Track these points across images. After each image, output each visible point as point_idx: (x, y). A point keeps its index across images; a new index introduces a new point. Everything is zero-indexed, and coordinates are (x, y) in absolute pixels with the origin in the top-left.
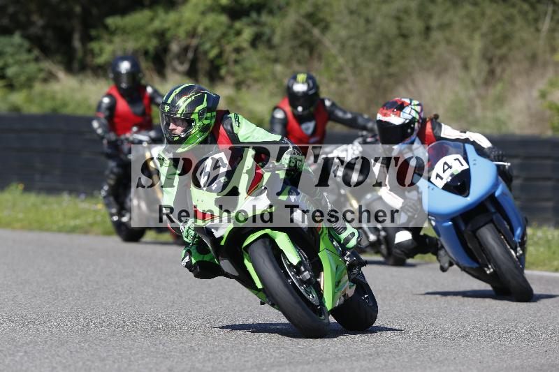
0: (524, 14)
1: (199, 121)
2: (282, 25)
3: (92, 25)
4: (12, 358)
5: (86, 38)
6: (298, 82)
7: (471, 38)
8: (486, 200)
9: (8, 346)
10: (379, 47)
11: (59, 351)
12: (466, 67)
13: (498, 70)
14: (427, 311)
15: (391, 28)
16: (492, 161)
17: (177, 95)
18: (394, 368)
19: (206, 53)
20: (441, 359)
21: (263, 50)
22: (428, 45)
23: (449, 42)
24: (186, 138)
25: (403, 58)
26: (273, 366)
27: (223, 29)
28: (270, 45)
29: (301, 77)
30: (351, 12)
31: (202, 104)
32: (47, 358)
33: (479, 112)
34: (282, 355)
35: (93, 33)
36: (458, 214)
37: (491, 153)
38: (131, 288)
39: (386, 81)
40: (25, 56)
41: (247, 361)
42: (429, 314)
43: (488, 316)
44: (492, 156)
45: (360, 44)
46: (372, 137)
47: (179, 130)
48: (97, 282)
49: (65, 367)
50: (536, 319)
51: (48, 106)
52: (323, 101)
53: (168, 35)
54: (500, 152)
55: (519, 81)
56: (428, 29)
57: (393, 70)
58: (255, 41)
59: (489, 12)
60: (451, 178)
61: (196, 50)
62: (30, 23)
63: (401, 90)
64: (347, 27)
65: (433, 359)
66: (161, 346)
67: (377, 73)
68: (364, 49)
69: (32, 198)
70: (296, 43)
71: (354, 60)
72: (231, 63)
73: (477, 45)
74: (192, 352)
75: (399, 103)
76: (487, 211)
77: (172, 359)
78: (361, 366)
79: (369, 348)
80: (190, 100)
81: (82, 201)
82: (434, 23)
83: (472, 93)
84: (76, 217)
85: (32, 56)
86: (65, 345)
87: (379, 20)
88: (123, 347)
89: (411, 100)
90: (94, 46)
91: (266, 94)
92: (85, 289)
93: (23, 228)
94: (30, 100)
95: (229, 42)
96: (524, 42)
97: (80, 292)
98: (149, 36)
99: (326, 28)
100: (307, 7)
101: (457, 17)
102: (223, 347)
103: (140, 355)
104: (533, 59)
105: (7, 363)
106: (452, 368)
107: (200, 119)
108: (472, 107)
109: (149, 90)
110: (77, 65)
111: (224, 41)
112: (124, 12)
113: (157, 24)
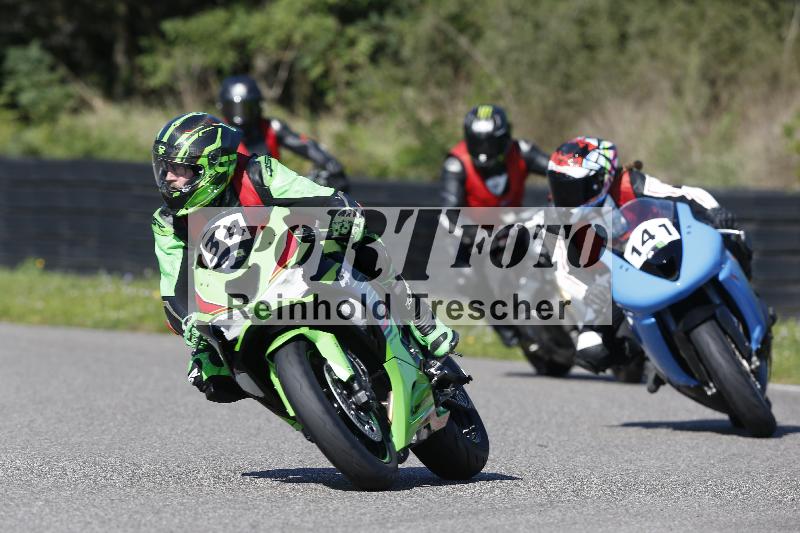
0: (761, 15)
1: (210, 168)
2: (414, 31)
3: (142, 31)
4: (28, 509)
5: (135, 50)
6: (479, 119)
7: (685, 49)
10: (553, 63)
12: (678, 91)
13: (724, 96)
14: (622, 441)
15: (570, 35)
16: (716, 228)
17: (178, 129)
18: (576, 523)
19: (305, 71)
21: (387, 68)
22: (623, 60)
23: (653, 55)
24: (190, 193)
25: (588, 78)
27: (330, 37)
28: (397, 60)
29: (485, 111)
30: (514, 13)
31: (214, 142)
32: (77, 509)
33: (696, 157)
35: (144, 42)
36: (665, 306)
37: (716, 215)
39: (564, 112)
40: (44, 76)
42: (624, 447)
43: (710, 450)
44: (717, 221)
45: (525, 58)
47: (180, 182)
48: (149, 400)
49: (104, 522)
50: (779, 453)
51: (79, 148)
53: (252, 46)
54: (730, 215)
55: (754, 113)
56: (623, 39)
57: (574, 95)
58: (376, 54)
59: (711, 12)
60: (652, 253)
61: (291, 67)
62: (54, 29)
63: (585, 125)
64: (507, 34)
67: (550, 100)
68: (532, 65)
69: (56, 280)
70: (434, 57)
71: (518, 81)
72: (342, 87)
73: (694, 60)
75: (581, 146)
76: (707, 301)
77: (256, 511)
78: (528, 521)
80: (196, 136)
81: (128, 285)
82: (632, 28)
83: (687, 129)
84: (119, 307)
85: (55, 76)
87: (553, 24)
89: (599, 141)
90: (146, 61)
91: (391, 131)
92: (132, 410)
94: (53, 139)
95: (338, 56)
96: (760, 56)
97: (125, 414)
98: (224, 47)
99: (477, 36)
100: (451, 6)
101: (665, 21)
103: (210, 506)
104: (774, 80)
105: (19, 516)
106: (659, 524)
107: (211, 165)
108: (686, 150)
109: (276, 126)
110: (121, 89)
111: (331, 55)
112: (187, 12)
113: (235, 31)
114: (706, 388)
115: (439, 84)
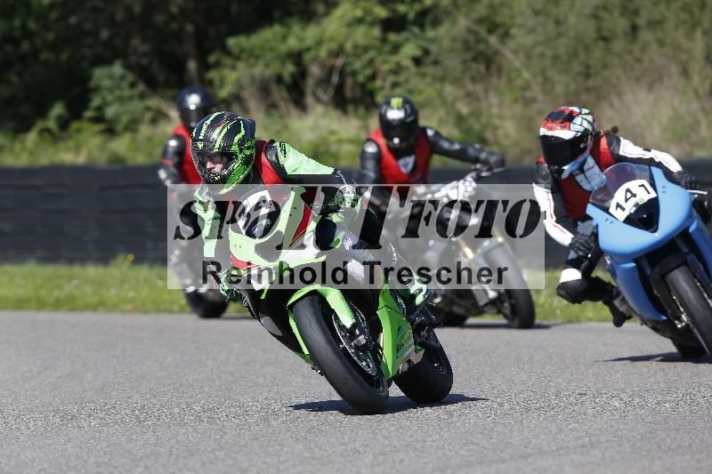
1: (240, 153)
3: (209, 46)
5: (205, 66)
6: (392, 108)
7: (690, 36)
8: (677, 236)
9: (124, 460)
10: (573, 54)
11: (188, 464)
12: (685, 73)
15: (589, 30)
16: (686, 188)
17: (209, 127)
19: (354, 74)
20: (672, 447)
21: (428, 68)
22: (636, 48)
23: (661, 43)
25: (605, 66)
26: (459, 467)
29: (396, 102)
30: (537, 13)
31: (240, 132)
33: (704, 131)
34: (471, 453)
35: (212, 59)
36: (642, 254)
37: (682, 179)
38: (274, 378)
40: (127, 92)
41: (427, 463)
44: (683, 182)
45: (549, 53)
46: (488, 170)
48: (232, 374)
52: (424, 130)
53: (307, 57)
54: (693, 179)
56: (634, 29)
57: (591, 83)
60: (635, 208)
61: (342, 71)
64: (532, 31)
65: (663, 447)
66: (317, 451)
67: (573, 87)
68: (556, 58)
69: (145, 271)
70: (469, 56)
71: (543, 73)
72: (388, 87)
73: (698, 45)
74: (357, 454)
75: (567, 113)
76: (678, 250)
77: (331, 465)
78: (572, 461)
79: (580, 438)
80: (225, 130)
82: (641, 21)
85: (136, 92)
86: (196, 455)
87: (572, 19)
88: (270, 453)
89: (581, 109)
90: (213, 75)
92: (218, 383)
93: (135, 310)
94: (135, 148)
97: (211, 387)
98: (283, 59)
99: (506, 35)
100: (481, 10)
101: (671, 12)
102: (395, 447)
103: (291, 463)
106: (688, 457)
107: (241, 151)
108: (696, 125)
112: (249, 28)
113: (293, 43)
114: (677, 322)
115: (473, 79)
